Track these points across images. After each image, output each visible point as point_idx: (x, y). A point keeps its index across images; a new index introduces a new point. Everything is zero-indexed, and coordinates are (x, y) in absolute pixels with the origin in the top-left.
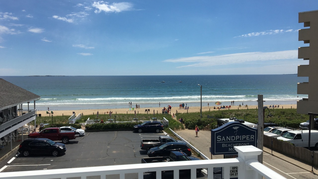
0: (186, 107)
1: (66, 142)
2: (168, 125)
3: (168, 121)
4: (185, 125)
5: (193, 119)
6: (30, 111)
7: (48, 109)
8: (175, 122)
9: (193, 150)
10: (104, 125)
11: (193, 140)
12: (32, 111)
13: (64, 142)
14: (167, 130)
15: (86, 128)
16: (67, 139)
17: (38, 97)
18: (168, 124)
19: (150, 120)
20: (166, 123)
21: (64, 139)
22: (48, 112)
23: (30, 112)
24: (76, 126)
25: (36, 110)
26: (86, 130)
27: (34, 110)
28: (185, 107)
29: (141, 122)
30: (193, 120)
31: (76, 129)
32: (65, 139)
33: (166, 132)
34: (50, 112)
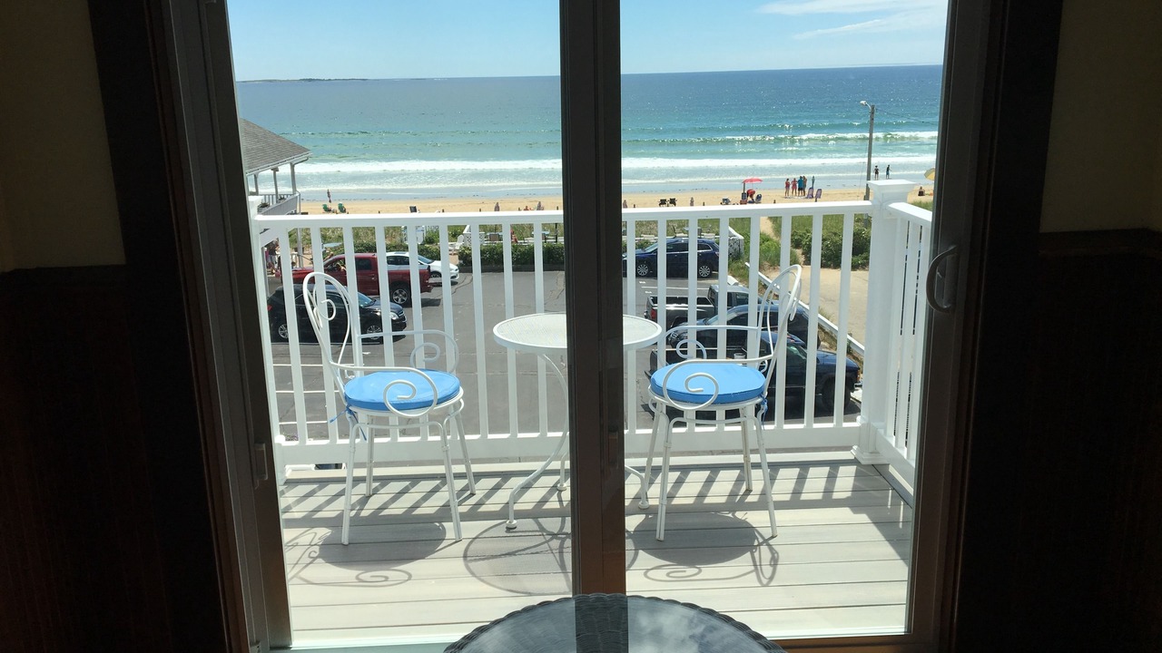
0: (812, 188)
1: (402, 300)
2: (742, 251)
3: (741, 237)
4: (803, 254)
5: (834, 230)
6: (281, 199)
7: (329, 196)
8: (766, 243)
9: (826, 333)
10: (520, 251)
11: (831, 300)
12: (287, 199)
13: (397, 300)
14: (738, 268)
15: (460, 258)
16: (404, 292)
17: (302, 150)
18: (742, 248)
19: (678, 235)
20: (736, 246)
21: (397, 291)
22: (329, 206)
23: (282, 202)
24: (428, 252)
25: (297, 195)
26: (460, 264)
27: (292, 197)
28: (807, 190)
29: (647, 242)
30: (835, 234)
31: (430, 261)
32: (400, 292)
33: (734, 276)
34: (334, 206)
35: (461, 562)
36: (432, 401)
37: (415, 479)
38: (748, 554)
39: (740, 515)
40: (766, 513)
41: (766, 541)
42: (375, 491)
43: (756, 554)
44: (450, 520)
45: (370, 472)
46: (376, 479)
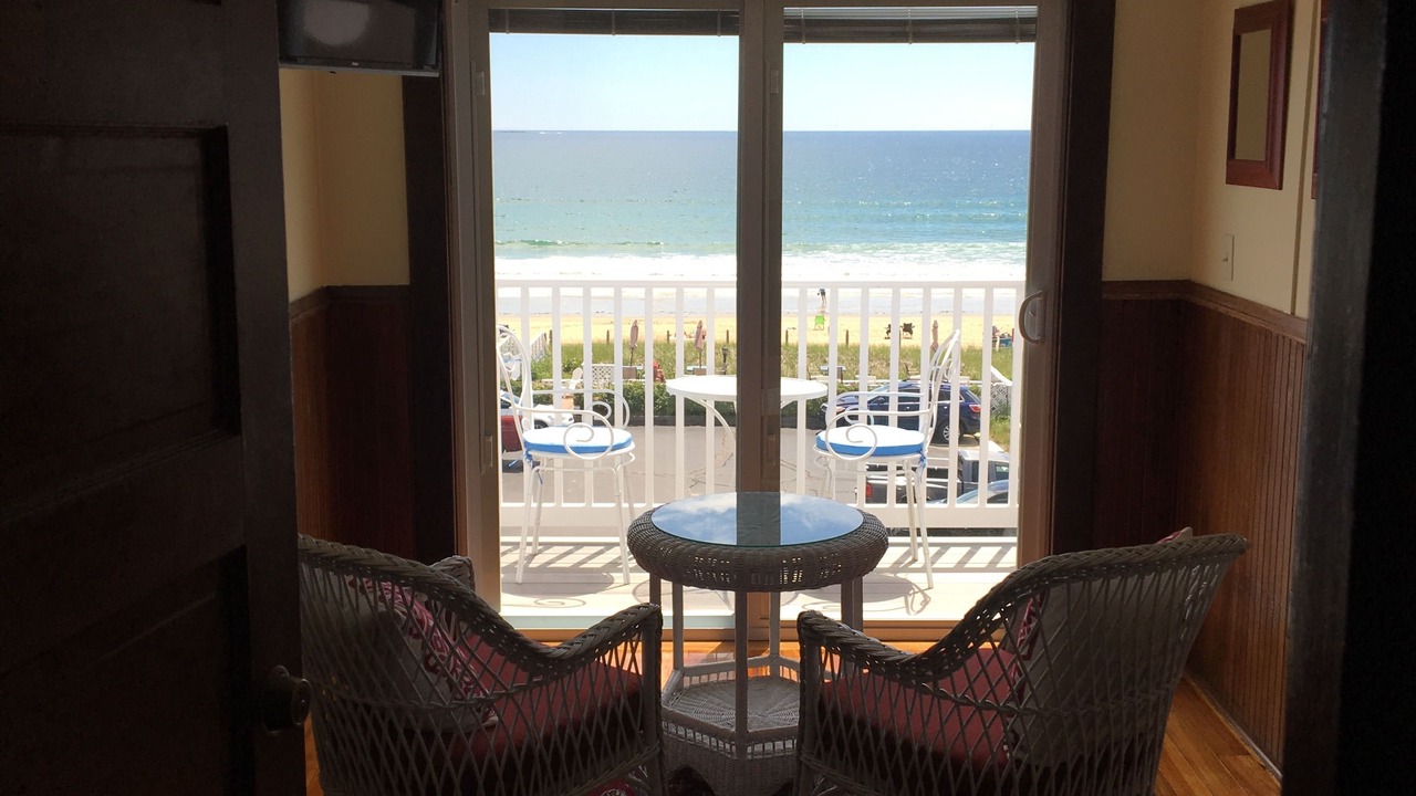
35: (631, 596)
36: (607, 447)
37: (579, 546)
38: (903, 598)
39: (901, 575)
40: (925, 575)
41: (921, 591)
42: (540, 552)
43: (910, 599)
44: (620, 571)
45: (536, 539)
46: (540, 544)
